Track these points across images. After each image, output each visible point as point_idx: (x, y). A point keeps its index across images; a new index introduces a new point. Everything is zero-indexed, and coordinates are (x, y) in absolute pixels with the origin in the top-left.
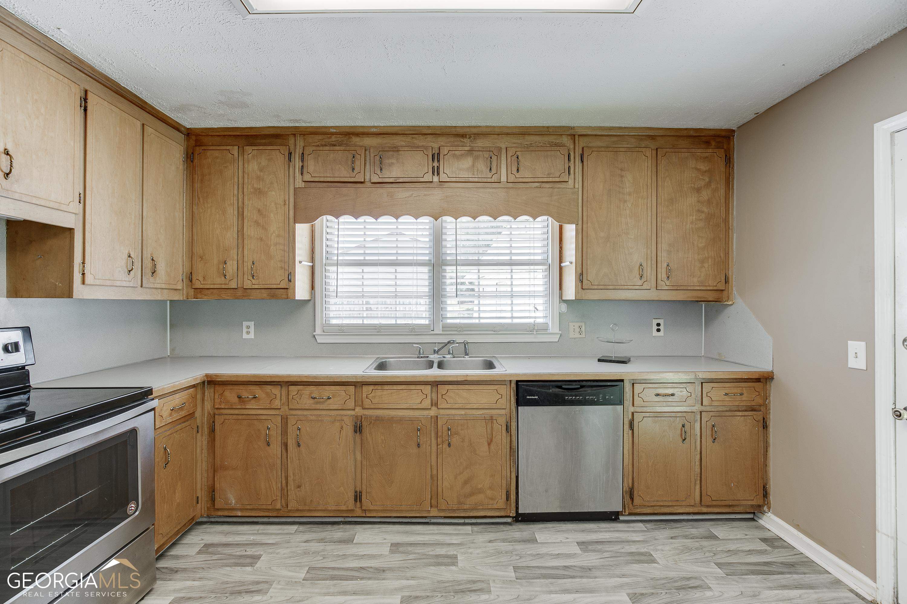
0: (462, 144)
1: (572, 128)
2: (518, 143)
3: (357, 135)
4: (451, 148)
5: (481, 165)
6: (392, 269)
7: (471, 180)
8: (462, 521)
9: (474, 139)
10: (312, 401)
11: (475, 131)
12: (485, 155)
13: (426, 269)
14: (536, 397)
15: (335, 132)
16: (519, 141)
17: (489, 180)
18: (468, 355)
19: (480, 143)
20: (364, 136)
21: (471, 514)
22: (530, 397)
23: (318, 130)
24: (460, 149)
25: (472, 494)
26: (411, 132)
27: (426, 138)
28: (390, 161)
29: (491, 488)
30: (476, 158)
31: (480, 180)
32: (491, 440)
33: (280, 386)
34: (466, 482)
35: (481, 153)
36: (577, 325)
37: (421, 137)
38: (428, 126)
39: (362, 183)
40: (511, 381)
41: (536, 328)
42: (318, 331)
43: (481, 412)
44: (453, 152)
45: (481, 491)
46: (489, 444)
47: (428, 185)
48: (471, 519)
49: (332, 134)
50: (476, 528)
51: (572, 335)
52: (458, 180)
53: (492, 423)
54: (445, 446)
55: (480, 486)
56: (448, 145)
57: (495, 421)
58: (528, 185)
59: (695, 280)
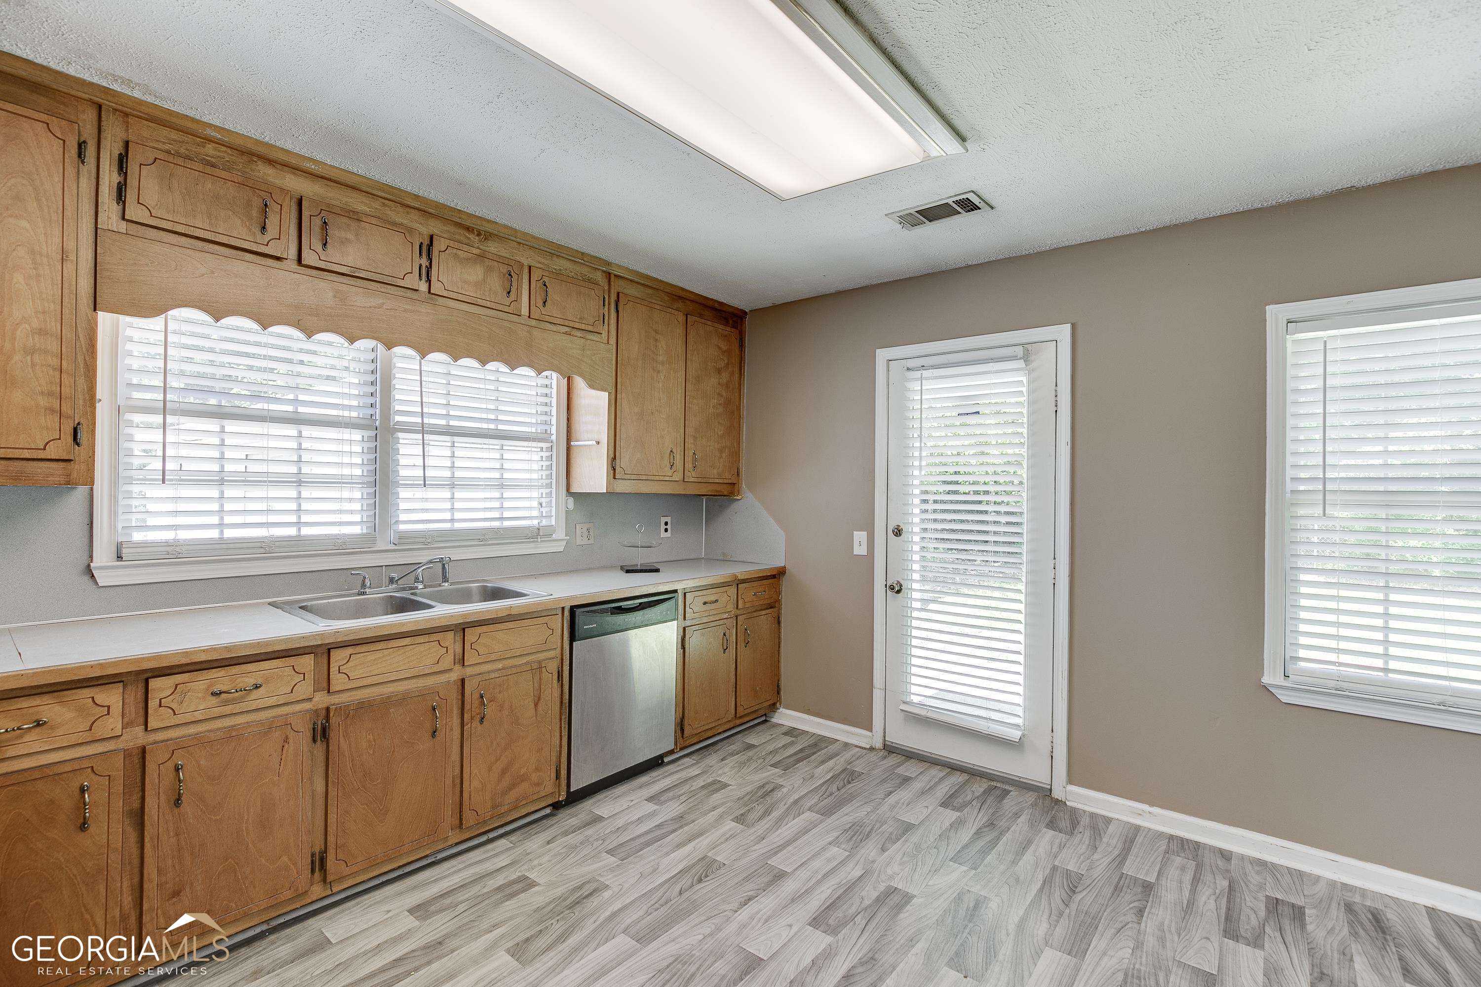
0: (467, 241)
1: (609, 264)
2: (544, 264)
3: (271, 162)
4: (452, 243)
5: (496, 283)
7: (480, 302)
8: (484, 838)
9: (485, 239)
11: (488, 228)
12: (501, 269)
14: (594, 626)
15: (220, 139)
16: (546, 262)
17: (506, 309)
18: (448, 582)
19: (493, 247)
20: (286, 169)
21: (509, 819)
22: (588, 627)
23: (174, 120)
24: (466, 248)
25: (512, 786)
26: (384, 195)
27: (408, 213)
28: (343, 234)
29: (537, 769)
30: (489, 270)
31: (493, 305)
32: (539, 699)
33: (120, 684)
34: (504, 772)
35: (496, 264)
36: (585, 526)
37: (400, 209)
38: (415, 195)
39: (278, 259)
40: (563, 608)
41: (541, 534)
42: (102, 557)
43: (524, 660)
44: (455, 251)
45: (523, 778)
46: (536, 705)
47: (409, 294)
48: (497, 830)
49: (210, 140)
50: (514, 838)
51: (579, 542)
52: (460, 297)
53: (541, 672)
54: (476, 723)
55: (523, 771)
56: (445, 236)
57: (544, 670)
58: (554, 328)
59: (715, 471)
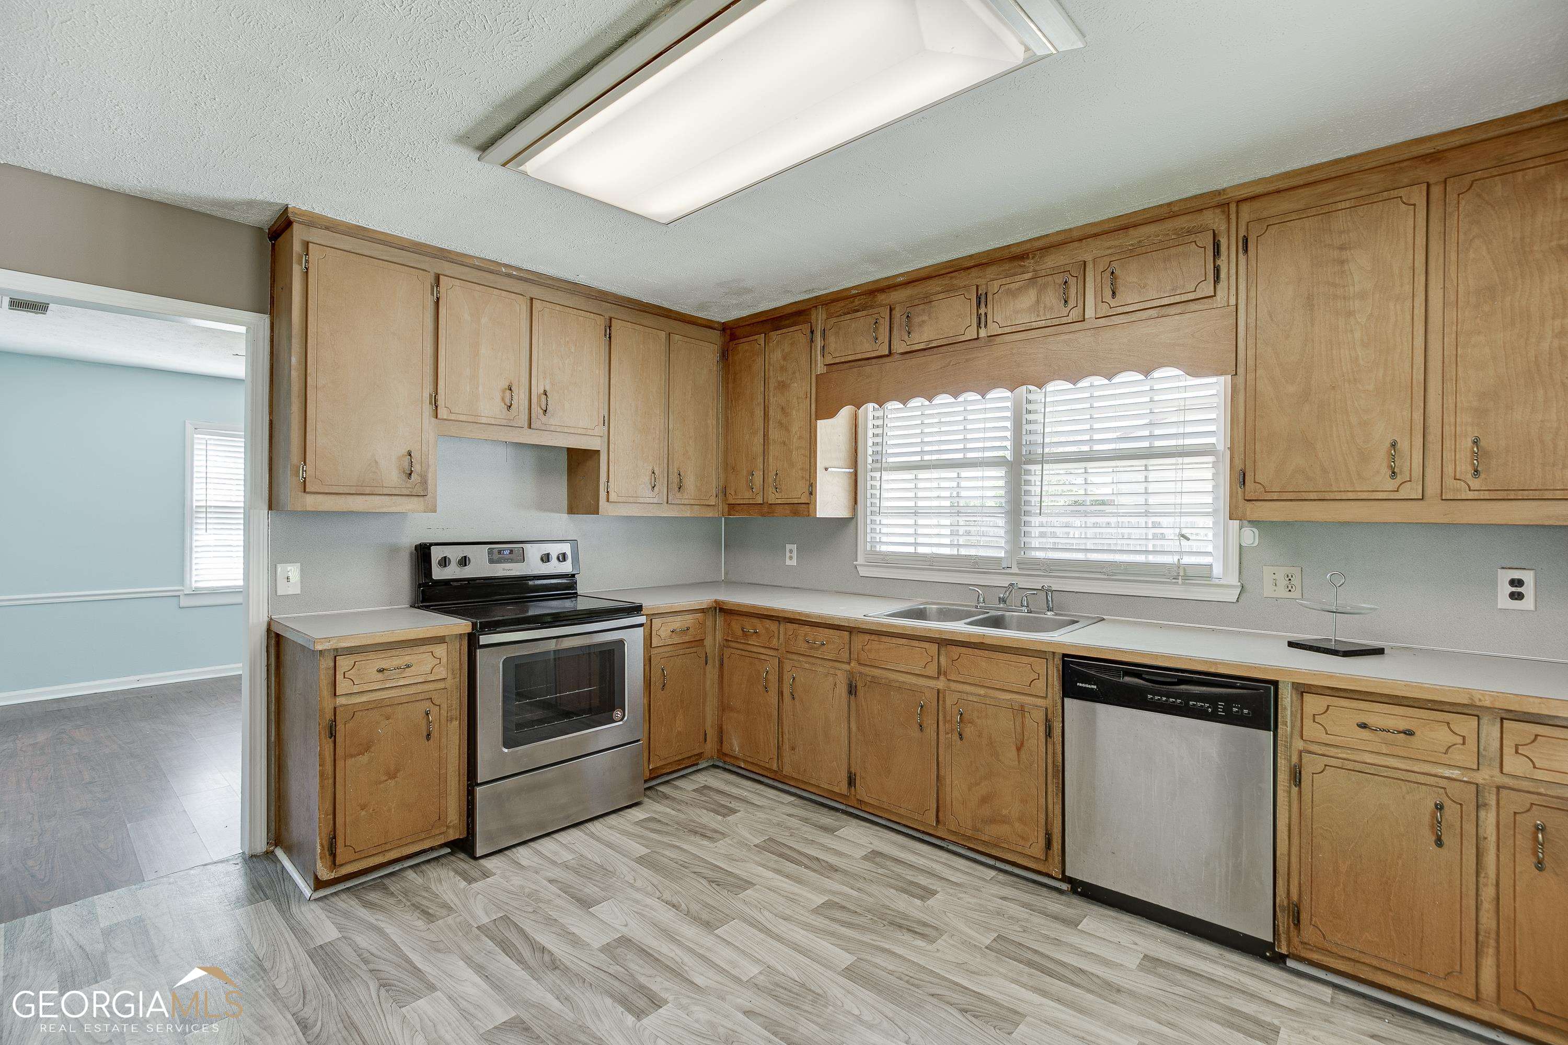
0: (1022, 270)
1: (1219, 193)
2: (1115, 247)
3: (882, 290)
4: (1004, 281)
5: (1052, 298)
6: (952, 474)
7: (1034, 325)
8: (991, 862)
9: (1041, 257)
10: (806, 645)
11: (1038, 244)
12: (1057, 281)
13: (1000, 472)
14: (1093, 686)
15: (857, 293)
16: (1117, 243)
17: (1064, 320)
18: (1052, 611)
19: (1052, 261)
20: (891, 290)
21: (994, 853)
22: (1084, 685)
23: (839, 295)
24: (1017, 278)
25: (992, 821)
26: (947, 271)
27: (969, 274)
28: (921, 319)
29: (1020, 819)
30: (1042, 289)
31: (1049, 323)
32: (1022, 744)
33: (777, 622)
34: (984, 800)
35: (1050, 278)
36: (1281, 572)
37: (963, 274)
38: (970, 256)
39: (887, 356)
40: (1054, 653)
41: (1182, 573)
42: (861, 560)
43: (1008, 696)
44: (1007, 286)
45: (1005, 820)
46: (1019, 749)
47: (972, 344)
48: (1006, 865)
49: (855, 296)
50: (1001, 877)
51: (1268, 591)
52: (1014, 329)
53: (1023, 716)
54: (956, 737)
55: (1004, 812)
56: (1001, 277)
57: (1027, 715)
58: (1134, 317)
